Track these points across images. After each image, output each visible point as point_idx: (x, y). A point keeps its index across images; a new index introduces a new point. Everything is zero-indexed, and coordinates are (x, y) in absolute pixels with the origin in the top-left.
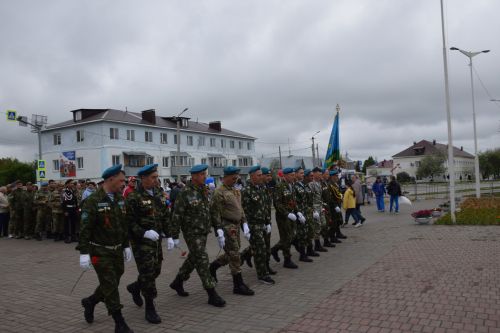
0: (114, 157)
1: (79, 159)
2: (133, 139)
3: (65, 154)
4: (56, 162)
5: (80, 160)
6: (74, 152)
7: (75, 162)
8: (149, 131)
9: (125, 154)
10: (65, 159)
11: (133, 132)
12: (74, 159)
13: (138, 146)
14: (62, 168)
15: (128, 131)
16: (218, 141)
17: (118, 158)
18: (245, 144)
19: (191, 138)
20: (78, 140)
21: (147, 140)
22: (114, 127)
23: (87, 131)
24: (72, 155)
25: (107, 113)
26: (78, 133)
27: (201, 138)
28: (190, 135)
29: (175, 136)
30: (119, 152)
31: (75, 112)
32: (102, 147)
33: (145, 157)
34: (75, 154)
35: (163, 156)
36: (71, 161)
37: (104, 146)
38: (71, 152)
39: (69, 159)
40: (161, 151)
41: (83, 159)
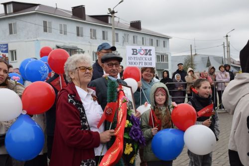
1: (12, 52)
2: (65, 33)
5: (13, 53)
6: (7, 45)
7: (8, 55)
8: (80, 26)
9: (58, 47)
11: (65, 26)
12: (7, 51)
13: (70, 41)
15: (61, 25)
16: (139, 38)
18: (161, 41)
19: (117, 34)
20: (11, 33)
21: (78, 35)
22: (48, 20)
23: (20, 24)
25: (38, 7)
26: (10, 25)
27: (125, 35)
28: (116, 32)
29: (103, 32)
30: (53, 45)
31: (5, 4)
32: (36, 39)
33: (77, 50)
34: (7, 47)
35: (92, 51)
36: (4, 54)
37: (38, 39)
38: (4, 45)
39: (2, 52)
40: (91, 46)
41: (17, 51)
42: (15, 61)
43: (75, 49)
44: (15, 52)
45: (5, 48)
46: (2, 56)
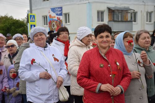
0: (98, 12)
1: (66, 14)
3: (53, 10)
4: (45, 18)
5: (67, 16)
6: (61, 8)
7: (62, 18)
9: (109, 10)
10: (53, 14)
12: (61, 14)
13: (122, 1)
14: (50, 23)
17: (102, 13)
24: (59, 10)
30: (103, 8)
32: (88, 2)
33: (129, 11)
34: (62, 10)
35: (147, 11)
36: (59, 17)
37: (90, 1)
38: (59, 8)
39: (57, 15)
40: (145, 5)
41: (70, 14)
42: (68, 23)
43: (126, 10)
44: (69, 15)
45: (60, 11)
46: (57, 19)
